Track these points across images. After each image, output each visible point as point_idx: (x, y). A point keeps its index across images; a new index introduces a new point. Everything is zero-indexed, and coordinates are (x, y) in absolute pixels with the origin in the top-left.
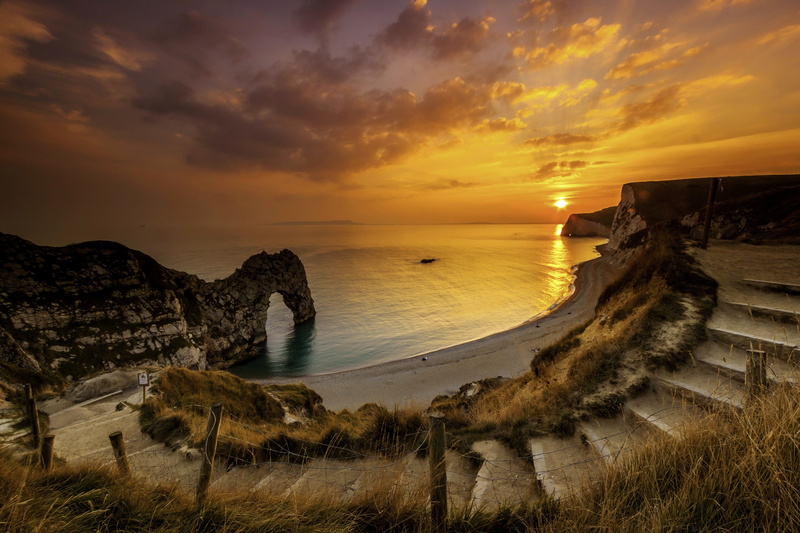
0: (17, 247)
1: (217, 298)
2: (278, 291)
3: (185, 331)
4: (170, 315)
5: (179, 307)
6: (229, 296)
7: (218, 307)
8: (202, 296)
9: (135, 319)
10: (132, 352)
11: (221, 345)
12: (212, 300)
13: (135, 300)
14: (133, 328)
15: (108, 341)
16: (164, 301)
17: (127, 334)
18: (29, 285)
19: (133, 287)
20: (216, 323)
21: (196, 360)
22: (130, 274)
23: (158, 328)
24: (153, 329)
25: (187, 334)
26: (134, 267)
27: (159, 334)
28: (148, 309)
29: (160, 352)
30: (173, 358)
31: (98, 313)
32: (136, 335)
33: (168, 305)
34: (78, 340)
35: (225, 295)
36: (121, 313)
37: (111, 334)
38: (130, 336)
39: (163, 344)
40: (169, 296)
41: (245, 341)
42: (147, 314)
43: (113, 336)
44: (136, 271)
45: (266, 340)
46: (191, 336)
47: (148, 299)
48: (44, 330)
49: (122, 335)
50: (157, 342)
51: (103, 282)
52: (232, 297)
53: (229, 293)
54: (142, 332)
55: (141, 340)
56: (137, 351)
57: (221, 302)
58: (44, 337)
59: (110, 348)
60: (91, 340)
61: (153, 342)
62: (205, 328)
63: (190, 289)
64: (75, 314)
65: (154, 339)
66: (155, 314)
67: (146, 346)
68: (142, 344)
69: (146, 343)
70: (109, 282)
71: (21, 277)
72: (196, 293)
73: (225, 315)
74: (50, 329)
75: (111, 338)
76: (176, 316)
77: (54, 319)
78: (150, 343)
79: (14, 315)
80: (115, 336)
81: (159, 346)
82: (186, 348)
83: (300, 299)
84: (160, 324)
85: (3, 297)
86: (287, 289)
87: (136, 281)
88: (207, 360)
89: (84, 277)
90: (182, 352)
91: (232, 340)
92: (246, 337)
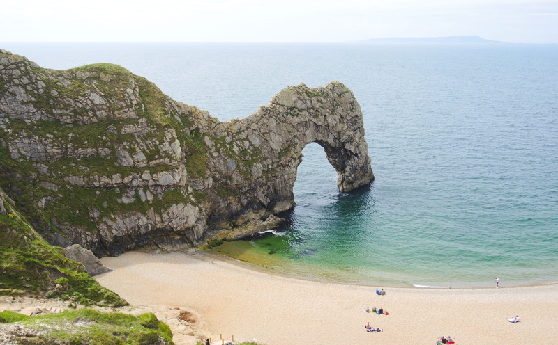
0: (23, 69)
1: (231, 144)
2: (316, 141)
3: (183, 183)
4: (167, 161)
5: (179, 151)
6: (247, 143)
7: (230, 156)
8: (212, 138)
9: (127, 161)
10: (119, 201)
11: (229, 206)
12: (224, 145)
13: (131, 137)
14: (124, 172)
15: (97, 184)
16: (162, 142)
17: (116, 179)
18: (28, 112)
19: (130, 121)
20: (226, 177)
21: (192, 222)
22: (128, 106)
23: (151, 175)
24: (146, 176)
25: (187, 186)
26: (133, 98)
27: (151, 183)
28: (143, 151)
29: (151, 206)
30: (165, 215)
31: (90, 150)
32: (126, 180)
33: (166, 147)
34: (66, 179)
35: (241, 140)
36: (113, 152)
37: (100, 177)
38: (119, 181)
39: (155, 196)
40: (169, 136)
41: (262, 205)
42: (141, 156)
43: (102, 179)
44: (134, 102)
45: (292, 209)
46: (190, 190)
47: (144, 139)
48: (37, 162)
49: (112, 179)
50: (148, 193)
51: (98, 113)
52: (251, 144)
53: (247, 139)
54: (134, 178)
55: (131, 187)
56: (125, 200)
57: (236, 149)
58: (36, 171)
59: (98, 193)
60: (81, 181)
61: (145, 192)
62: (210, 182)
63: (198, 129)
64: (67, 148)
65: (146, 188)
66: (150, 158)
67: (137, 196)
68: (133, 193)
69: (137, 192)
70: (105, 114)
71: (23, 103)
72: (205, 134)
73: (238, 166)
74: (43, 162)
75: (100, 181)
76: (174, 163)
77: (46, 151)
78: (141, 192)
79: (12, 144)
80: (105, 180)
81: (150, 198)
82: (181, 205)
83: (349, 155)
84: (154, 171)
85: (6, 123)
86: (330, 140)
87: (133, 115)
88: (208, 223)
89: (80, 106)
90: (175, 209)
91: (245, 202)
92: (265, 201)
